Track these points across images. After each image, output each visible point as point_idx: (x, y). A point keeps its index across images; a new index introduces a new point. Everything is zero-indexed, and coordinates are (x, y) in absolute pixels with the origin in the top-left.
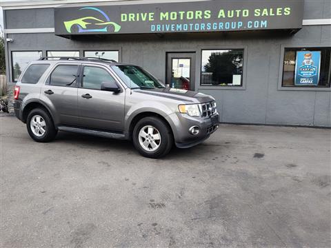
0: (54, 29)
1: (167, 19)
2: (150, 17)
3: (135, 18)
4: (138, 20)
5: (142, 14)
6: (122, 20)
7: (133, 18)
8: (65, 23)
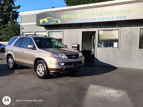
0: (36, 23)
1: (80, 17)
2: (73, 16)
3: (67, 17)
4: (68, 18)
5: (69, 15)
6: (61, 18)
7: (66, 17)
8: (40, 20)
